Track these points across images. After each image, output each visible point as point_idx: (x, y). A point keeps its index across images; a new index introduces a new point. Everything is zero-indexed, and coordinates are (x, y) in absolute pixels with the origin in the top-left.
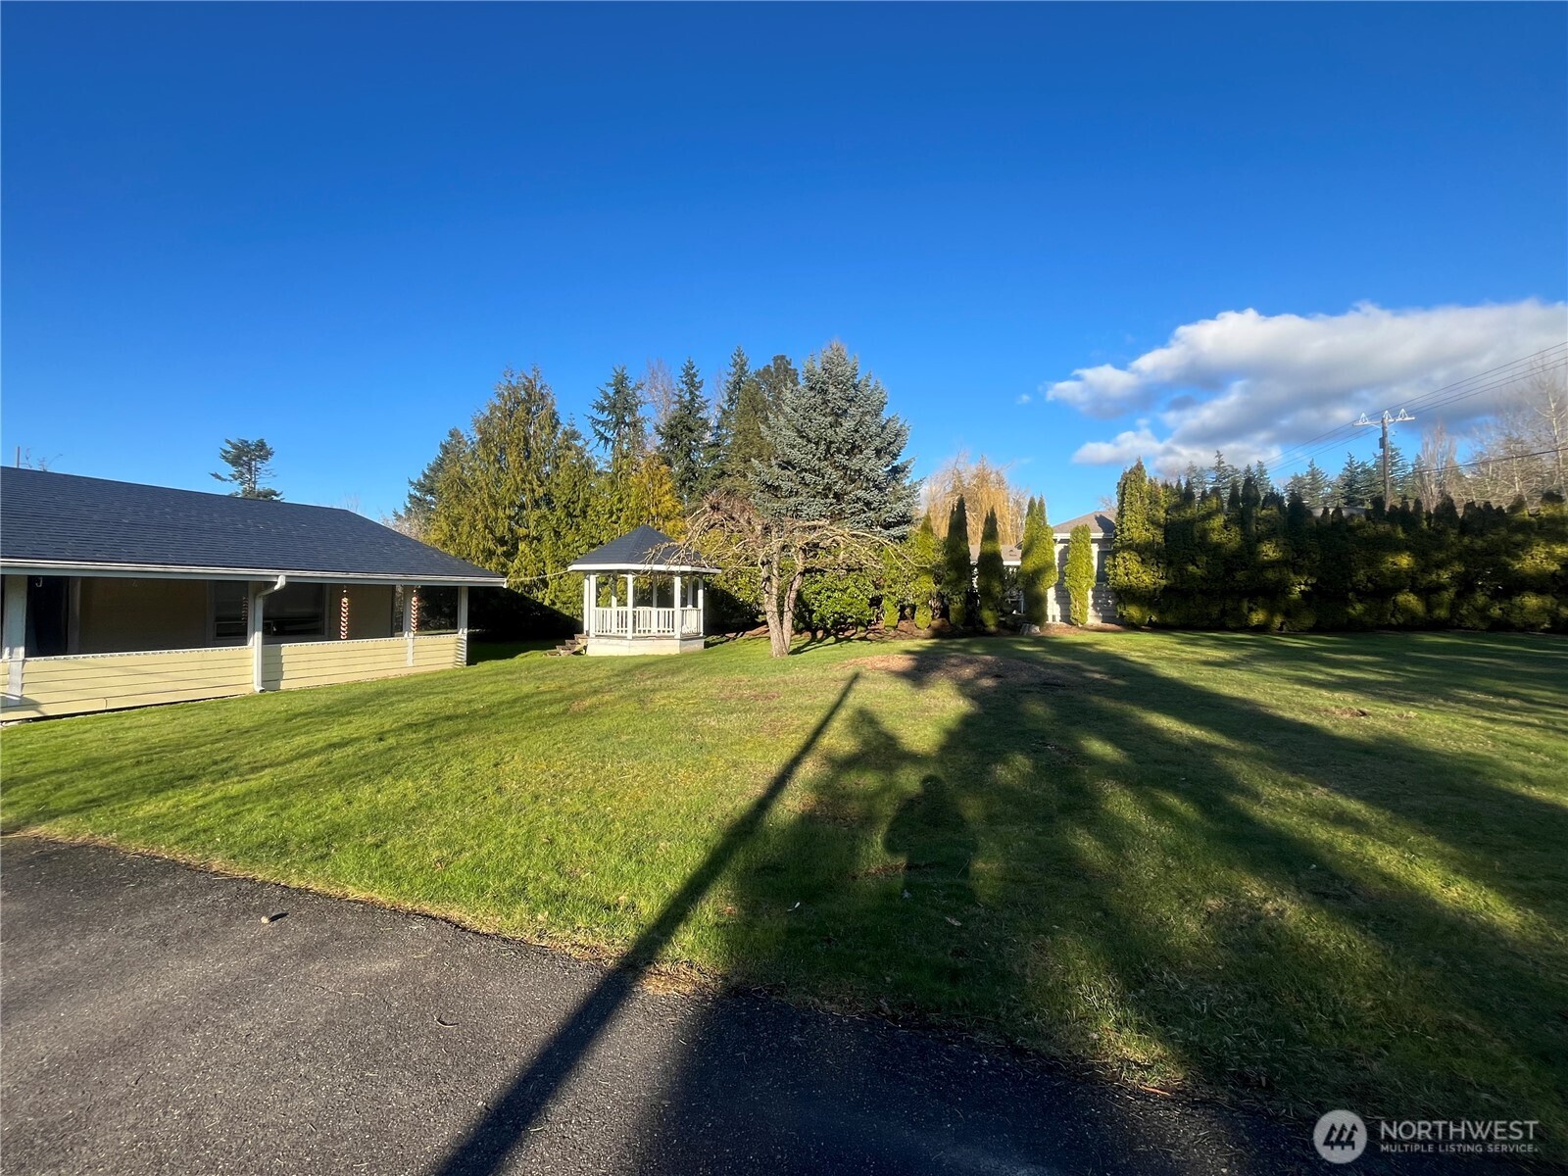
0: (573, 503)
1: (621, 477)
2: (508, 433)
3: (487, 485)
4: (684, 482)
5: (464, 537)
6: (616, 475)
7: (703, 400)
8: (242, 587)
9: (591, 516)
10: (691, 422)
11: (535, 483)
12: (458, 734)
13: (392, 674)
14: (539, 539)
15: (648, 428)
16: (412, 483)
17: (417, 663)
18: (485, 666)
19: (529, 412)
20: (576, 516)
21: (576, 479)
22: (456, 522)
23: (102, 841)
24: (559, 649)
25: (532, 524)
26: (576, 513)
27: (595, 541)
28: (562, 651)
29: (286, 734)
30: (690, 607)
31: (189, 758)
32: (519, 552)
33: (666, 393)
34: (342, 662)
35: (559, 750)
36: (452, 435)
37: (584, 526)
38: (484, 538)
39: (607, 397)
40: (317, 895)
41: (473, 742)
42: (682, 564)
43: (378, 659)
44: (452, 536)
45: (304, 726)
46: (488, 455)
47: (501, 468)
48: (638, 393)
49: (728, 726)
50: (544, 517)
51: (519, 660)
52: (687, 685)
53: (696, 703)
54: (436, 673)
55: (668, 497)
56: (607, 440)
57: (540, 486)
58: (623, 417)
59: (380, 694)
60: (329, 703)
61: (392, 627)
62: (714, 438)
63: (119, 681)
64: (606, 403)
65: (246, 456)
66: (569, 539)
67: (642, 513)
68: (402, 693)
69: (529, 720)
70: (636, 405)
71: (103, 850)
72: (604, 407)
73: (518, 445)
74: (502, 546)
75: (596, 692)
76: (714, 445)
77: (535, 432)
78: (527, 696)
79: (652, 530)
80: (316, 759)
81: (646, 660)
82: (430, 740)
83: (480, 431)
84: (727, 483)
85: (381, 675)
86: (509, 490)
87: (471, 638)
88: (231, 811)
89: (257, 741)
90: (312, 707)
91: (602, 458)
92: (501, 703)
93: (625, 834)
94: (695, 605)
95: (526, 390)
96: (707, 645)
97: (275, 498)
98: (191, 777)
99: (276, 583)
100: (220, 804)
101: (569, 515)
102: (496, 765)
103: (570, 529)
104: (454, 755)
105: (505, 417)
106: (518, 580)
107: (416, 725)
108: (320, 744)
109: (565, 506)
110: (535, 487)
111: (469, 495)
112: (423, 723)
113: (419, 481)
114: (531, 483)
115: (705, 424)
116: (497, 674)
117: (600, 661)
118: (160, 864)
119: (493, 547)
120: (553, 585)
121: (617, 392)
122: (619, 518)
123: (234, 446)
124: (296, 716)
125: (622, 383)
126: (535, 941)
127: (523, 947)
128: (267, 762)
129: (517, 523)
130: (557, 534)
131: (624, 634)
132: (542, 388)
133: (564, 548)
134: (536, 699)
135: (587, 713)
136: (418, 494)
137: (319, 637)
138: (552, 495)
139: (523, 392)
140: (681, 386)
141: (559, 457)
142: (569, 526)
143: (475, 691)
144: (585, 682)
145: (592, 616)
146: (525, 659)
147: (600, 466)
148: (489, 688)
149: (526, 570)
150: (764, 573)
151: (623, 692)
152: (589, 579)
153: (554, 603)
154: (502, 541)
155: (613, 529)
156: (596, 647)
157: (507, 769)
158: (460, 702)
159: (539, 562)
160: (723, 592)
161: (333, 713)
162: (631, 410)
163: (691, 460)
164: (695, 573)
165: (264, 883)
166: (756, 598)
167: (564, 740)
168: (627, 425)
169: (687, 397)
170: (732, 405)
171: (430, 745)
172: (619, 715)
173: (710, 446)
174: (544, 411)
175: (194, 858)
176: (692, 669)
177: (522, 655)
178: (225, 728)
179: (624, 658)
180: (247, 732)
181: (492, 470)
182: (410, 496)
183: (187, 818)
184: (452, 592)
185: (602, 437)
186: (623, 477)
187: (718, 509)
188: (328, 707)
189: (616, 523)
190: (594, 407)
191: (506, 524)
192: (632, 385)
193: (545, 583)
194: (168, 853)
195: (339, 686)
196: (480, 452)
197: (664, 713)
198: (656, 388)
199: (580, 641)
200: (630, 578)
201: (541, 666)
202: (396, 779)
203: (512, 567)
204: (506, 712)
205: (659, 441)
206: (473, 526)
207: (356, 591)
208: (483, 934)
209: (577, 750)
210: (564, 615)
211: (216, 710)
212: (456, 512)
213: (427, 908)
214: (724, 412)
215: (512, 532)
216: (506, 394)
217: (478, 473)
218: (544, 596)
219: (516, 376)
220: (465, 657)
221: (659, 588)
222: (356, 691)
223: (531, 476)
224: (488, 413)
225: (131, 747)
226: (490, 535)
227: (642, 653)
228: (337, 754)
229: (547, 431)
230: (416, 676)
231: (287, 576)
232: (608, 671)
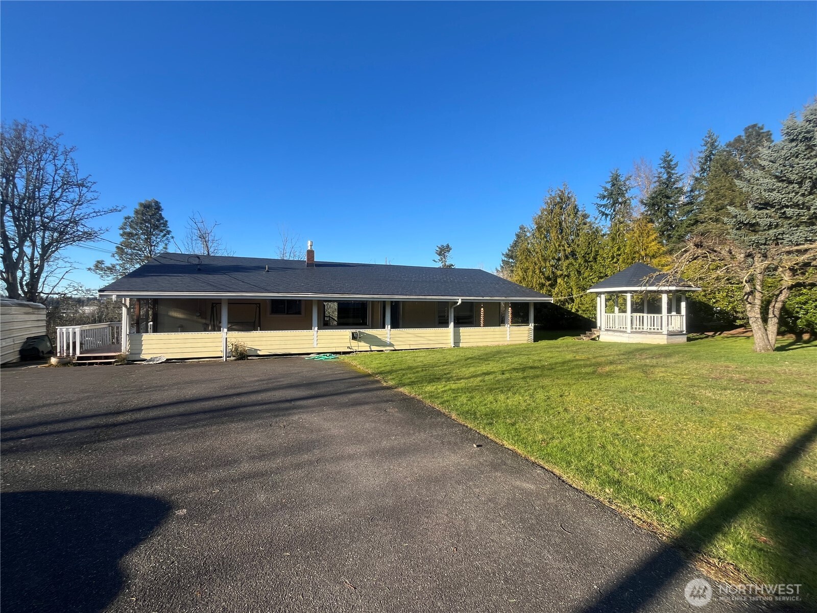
0: (588, 254)
1: (619, 236)
2: (551, 221)
3: (540, 250)
4: (663, 232)
5: (530, 278)
6: (616, 234)
7: (678, 175)
8: (445, 304)
9: (599, 260)
10: (669, 192)
11: (566, 246)
12: (538, 377)
13: (501, 343)
14: (568, 276)
15: (634, 203)
16: (503, 254)
17: (511, 339)
18: (543, 343)
19: (561, 208)
20: (590, 262)
21: (590, 241)
22: (526, 271)
23: (418, 397)
24: (582, 336)
25: (564, 268)
26: (590, 259)
27: (602, 275)
28: (584, 338)
29: (467, 366)
30: (674, 313)
31: (438, 371)
32: (558, 284)
33: (647, 178)
34: (481, 337)
35: (596, 394)
36: (521, 228)
37: (595, 267)
38: (539, 277)
39: (606, 190)
40: (492, 441)
41: (546, 382)
42: (670, 285)
43: (495, 336)
44: (524, 278)
45: (473, 363)
46: (541, 235)
47: (547, 241)
48: (627, 183)
49: (723, 398)
50: (571, 264)
51: (560, 341)
52: (680, 365)
53: (689, 379)
54: (520, 345)
55: (653, 243)
56: (607, 215)
57: (568, 247)
58: (618, 199)
59: (499, 352)
60: (479, 354)
61: (501, 322)
62: (688, 199)
63: (413, 339)
64: (606, 194)
65: (443, 251)
66: (586, 275)
67: (634, 256)
68: (508, 353)
69: (573, 374)
70: (626, 190)
71: (419, 401)
72: (605, 196)
73: (556, 227)
74: (548, 281)
75: (611, 363)
76: (688, 204)
77: (565, 218)
78: (569, 361)
79: (643, 265)
80: (479, 378)
81: (642, 347)
82: (524, 378)
83: (536, 224)
84: (701, 228)
85: (496, 344)
86: (552, 251)
87: (535, 328)
88: (454, 395)
89: (457, 367)
90: (473, 355)
91: (605, 226)
92: (556, 363)
93: (654, 456)
94: (678, 311)
95: (560, 197)
96: (689, 339)
97: (453, 267)
98: (439, 379)
99: (458, 302)
100: (450, 391)
101: (586, 261)
102: (561, 396)
103: (587, 269)
104: (539, 387)
105: (549, 214)
106: (557, 299)
107: (517, 369)
108: (479, 372)
109: (583, 256)
110: (566, 248)
111: (532, 257)
112: (520, 369)
113: (506, 253)
114: (563, 246)
115: (680, 191)
116: (551, 348)
117: (610, 345)
118: (436, 411)
119: (544, 282)
120: (577, 301)
121: (613, 185)
122: (618, 260)
123: (439, 248)
124: (468, 358)
125: (616, 179)
126: (607, 504)
127: (600, 505)
128: (461, 377)
129: (556, 268)
130: (579, 272)
131: (625, 330)
132: (568, 194)
133: (583, 280)
134: (575, 363)
135: (608, 375)
136: (506, 259)
137: (473, 325)
138: (576, 251)
139: (558, 199)
140: (660, 170)
141: (579, 230)
142: (586, 268)
143: (541, 355)
144: (603, 356)
145: (602, 317)
146: (563, 341)
147: (606, 230)
148: (548, 354)
149: (562, 293)
150: (748, 289)
151: (629, 365)
152: (600, 297)
153: (577, 311)
154: (548, 279)
155: (614, 267)
156: (605, 337)
157: (568, 399)
158: (535, 360)
159: (569, 288)
160: (700, 303)
161: (482, 359)
162: (622, 194)
163: (669, 217)
164: (677, 291)
165: (471, 429)
166: (733, 308)
167: (598, 389)
168: (621, 203)
169: (665, 176)
170: (704, 173)
171: (525, 380)
172: (631, 379)
173: (684, 205)
174: (570, 206)
175: (446, 411)
176: (680, 355)
177: (561, 338)
178: (445, 360)
179: (626, 344)
180: (453, 363)
181: (543, 242)
182: (503, 260)
183: (440, 395)
184: (526, 305)
185: (603, 214)
186: (621, 235)
187: (702, 246)
188: (479, 356)
189: (616, 263)
190: (598, 197)
191: (551, 269)
192: (623, 179)
193: (572, 300)
194: (438, 407)
195: (481, 347)
196: (537, 234)
197: (663, 382)
198: (639, 176)
199: (595, 332)
200: (629, 296)
201: (574, 345)
202: (514, 394)
203: (554, 292)
204: (560, 368)
205: (643, 209)
206: (534, 272)
207: (487, 305)
208: (574, 488)
209: (607, 396)
210: (584, 318)
211: (441, 353)
212: (525, 266)
213: (542, 463)
214: (697, 179)
215: (554, 274)
216: (549, 201)
217: (536, 245)
218: (572, 307)
219: (554, 191)
220: (533, 338)
221: (648, 302)
222: (489, 350)
223: (564, 242)
224: (540, 214)
225: (419, 364)
226: (543, 276)
227: (638, 342)
228: (487, 378)
229: (572, 216)
230: (510, 345)
231: (462, 299)
232: (616, 351)
